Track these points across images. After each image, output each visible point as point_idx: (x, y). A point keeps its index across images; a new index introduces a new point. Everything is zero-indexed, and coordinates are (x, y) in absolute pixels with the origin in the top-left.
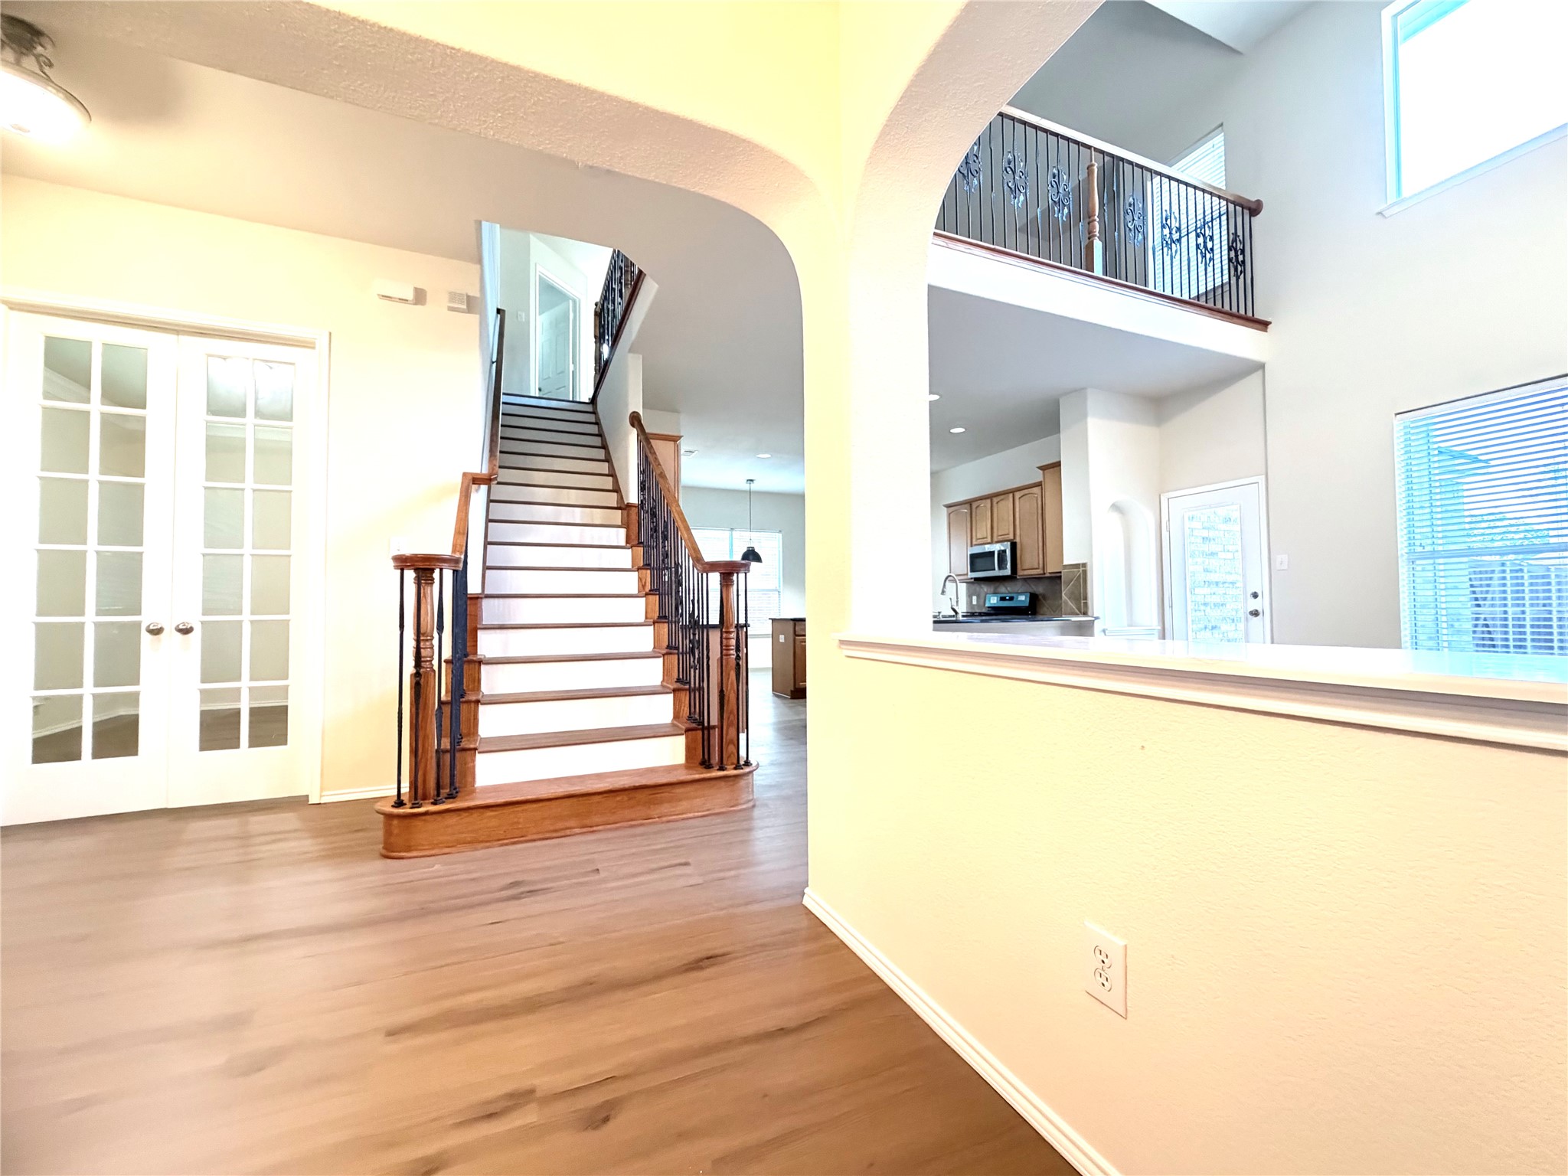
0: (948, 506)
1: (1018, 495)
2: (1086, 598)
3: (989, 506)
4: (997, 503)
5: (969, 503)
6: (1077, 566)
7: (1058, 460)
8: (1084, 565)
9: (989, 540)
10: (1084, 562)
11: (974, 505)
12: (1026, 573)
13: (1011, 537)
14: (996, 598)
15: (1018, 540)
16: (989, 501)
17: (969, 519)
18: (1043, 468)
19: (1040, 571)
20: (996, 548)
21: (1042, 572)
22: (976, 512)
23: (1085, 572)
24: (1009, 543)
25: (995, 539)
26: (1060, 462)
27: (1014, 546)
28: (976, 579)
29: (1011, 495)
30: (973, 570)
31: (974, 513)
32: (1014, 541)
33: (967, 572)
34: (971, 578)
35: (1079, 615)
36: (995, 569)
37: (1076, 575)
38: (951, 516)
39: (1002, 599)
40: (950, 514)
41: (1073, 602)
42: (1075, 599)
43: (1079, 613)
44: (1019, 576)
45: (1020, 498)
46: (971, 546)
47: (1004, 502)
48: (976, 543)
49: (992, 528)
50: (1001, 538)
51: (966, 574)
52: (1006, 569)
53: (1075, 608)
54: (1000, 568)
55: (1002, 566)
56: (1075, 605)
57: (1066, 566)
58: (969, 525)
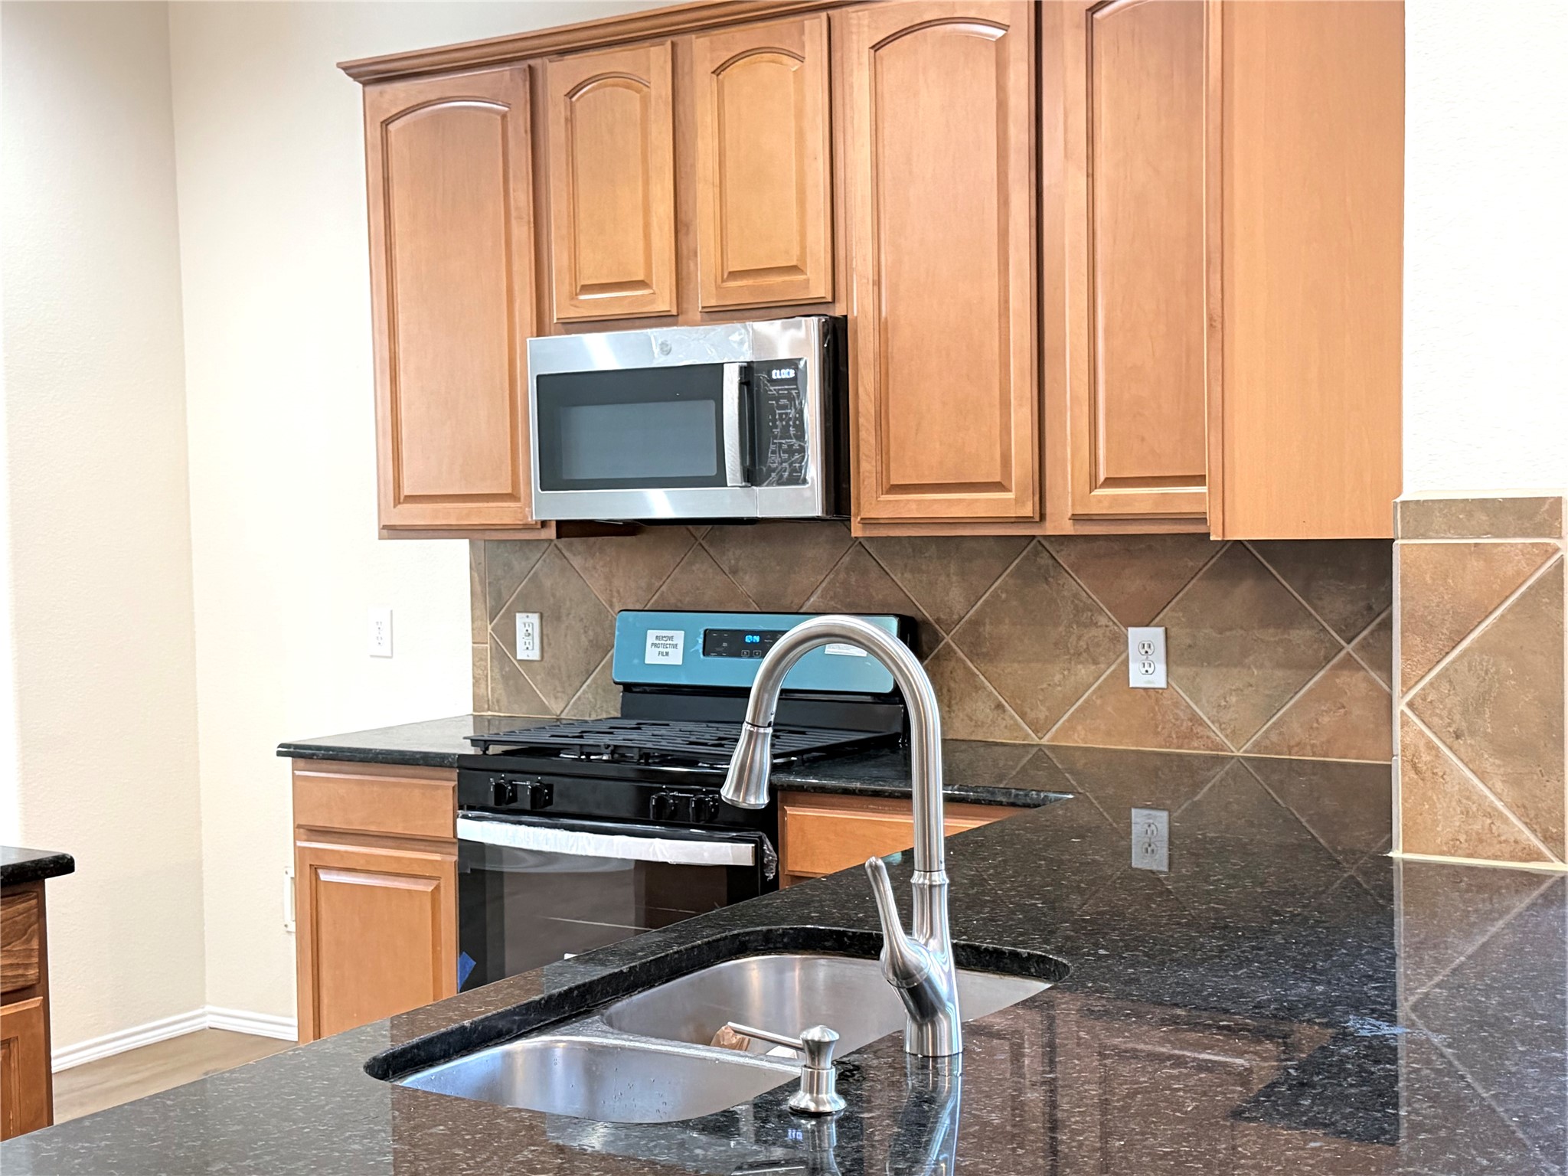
0: (373, 74)
1: (865, 29)
3: (660, 85)
9: (663, 299)
11: (558, 76)
12: (911, 506)
13: (820, 289)
14: (679, 637)
15: (858, 306)
16: (658, 55)
17: (520, 155)
19: (1012, 502)
20: (732, 347)
22: (570, 121)
24: (812, 321)
27: (837, 341)
28: (566, 529)
29: (813, 35)
30: (553, 477)
31: (554, 131)
32: (838, 311)
33: (515, 483)
34: (544, 524)
35: (1539, 857)
36: (720, 480)
37: (1520, 578)
38: (392, 138)
39: (715, 643)
40: (386, 123)
41: (1489, 763)
42: (1504, 751)
43: (1536, 843)
44: (867, 522)
45: (876, 47)
46: (540, 332)
47: (765, 68)
48: (573, 313)
49: (680, 226)
50: (740, 292)
51: (513, 497)
52: (796, 478)
53: (1499, 805)
54: (752, 476)
55: (773, 460)
56: (1499, 786)
57: (1422, 514)
58: (521, 196)
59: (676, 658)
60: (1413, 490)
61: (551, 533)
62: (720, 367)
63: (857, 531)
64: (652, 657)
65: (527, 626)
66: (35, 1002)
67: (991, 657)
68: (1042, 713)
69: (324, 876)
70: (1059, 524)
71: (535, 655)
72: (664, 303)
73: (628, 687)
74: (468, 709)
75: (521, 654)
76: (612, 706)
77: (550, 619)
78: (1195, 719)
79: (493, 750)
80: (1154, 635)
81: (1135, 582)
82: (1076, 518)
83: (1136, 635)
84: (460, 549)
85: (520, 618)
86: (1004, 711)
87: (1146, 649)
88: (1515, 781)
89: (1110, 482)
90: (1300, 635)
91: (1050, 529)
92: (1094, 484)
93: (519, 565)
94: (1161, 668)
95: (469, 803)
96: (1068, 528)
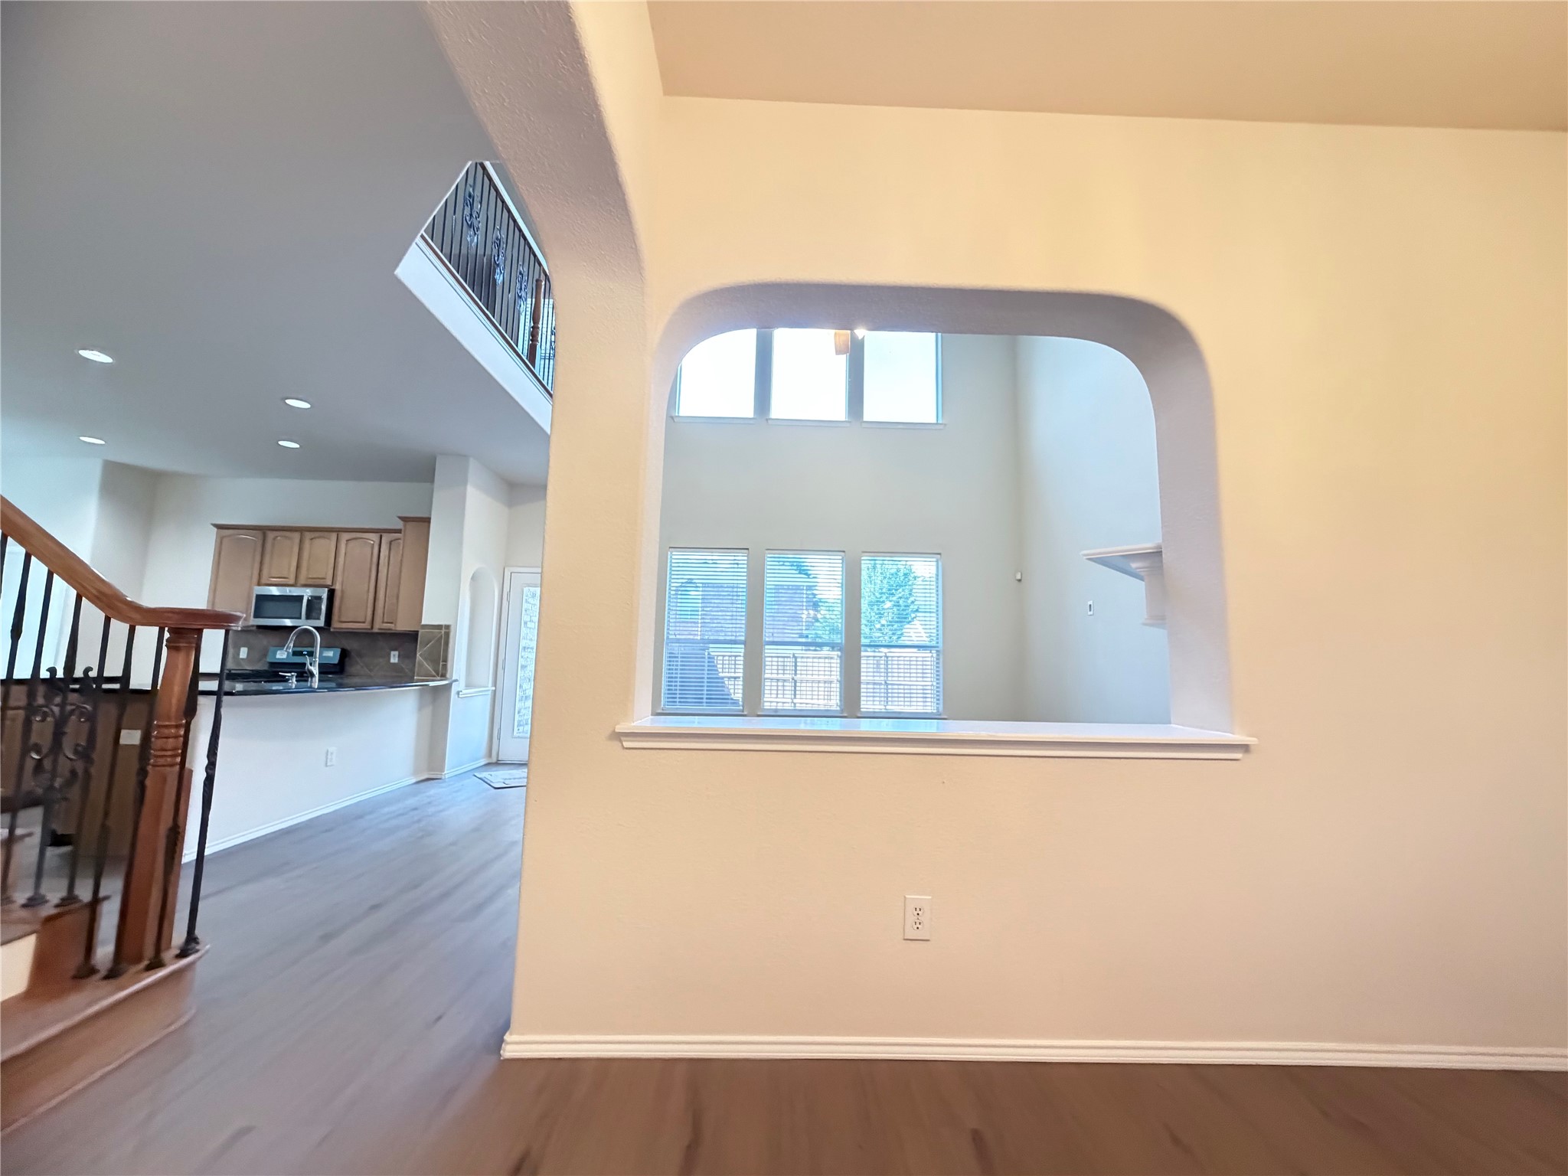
0: (219, 527)
1: (345, 536)
2: (445, 660)
3: (297, 541)
4: (312, 539)
5: (263, 530)
6: (439, 627)
7: (425, 515)
8: (448, 627)
9: (292, 581)
10: (447, 623)
11: (271, 535)
12: (344, 625)
13: (329, 583)
14: (284, 652)
15: (337, 587)
16: (296, 536)
17: (259, 549)
18: (405, 519)
19: (367, 625)
21: (369, 627)
23: (447, 635)
24: (326, 589)
25: (302, 580)
26: (430, 517)
27: (332, 593)
28: (259, 627)
29: (334, 536)
30: (256, 616)
31: (269, 545)
32: (332, 587)
33: (248, 617)
34: (253, 626)
35: (434, 676)
36: (300, 618)
37: (436, 636)
38: (223, 541)
40: (222, 537)
41: (430, 663)
42: (432, 661)
44: (335, 628)
45: (348, 541)
46: (258, 585)
47: (322, 541)
48: (267, 582)
49: (298, 567)
52: (319, 619)
53: (431, 669)
54: (308, 617)
55: (314, 614)
56: (431, 666)
57: (424, 627)
58: (258, 558)
59: (285, 656)
60: (423, 623)
61: (254, 628)
62: (303, 596)
63: (332, 630)
64: (278, 656)
65: (244, 651)
71: (245, 657)
73: (270, 663)
75: (241, 657)
77: (251, 648)
78: (402, 668)
80: (396, 653)
81: (392, 642)
82: (381, 629)
83: (393, 653)
85: (242, 649)
86: (363, 667)
87: (394, 655)
88: (433, 666)
91: (375, 631)
92: (383, 622)
93: (243, 636)
94: (397, 659)
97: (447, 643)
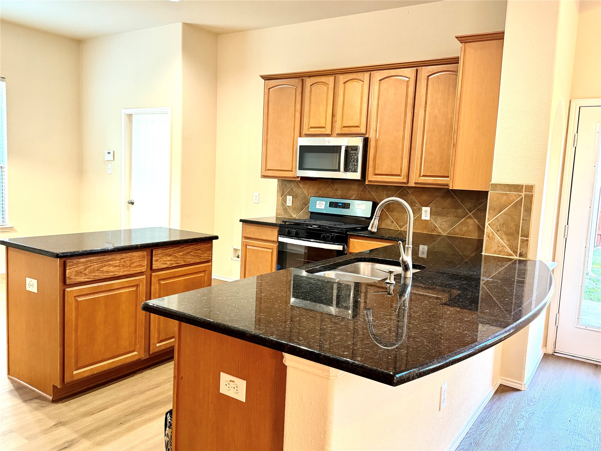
0: (266, 78)
1: (378, 76)
2: (526, 235)
3: (331, 85)
4: (345, 82)
5: (301, 77)
6: (517, 188)
7: (496, 28)
8: (530, 188)
10: (529, 183)
11: (308, 82)
12: (379, 178)
13: (363, 131)
14: (324, 203)
15: (371, 135)
16: (332, 78)
17: (299, 98)
18: (464, 40)
19: (401, 179)
20: (344, 142)
21: (405, 181)
22: (311, 91)
23: (530, 199)
24: (361, 138)
25: (338, 130)
26: (503, 33)
28: (304, 179)
29: (366, 76)
30: (301, 167)
31: (307, 93)
32: (367, 136)
33: (292, 168)
34: (298, 177)
35: (512, 255)
36: (339, 170)
37: (514, 200)
38: (270, 92)
39: (332, 205)
40: (269, 89)
41: (504, 237)
42: (507, 234)
43: (512, 252)
44: (369, 181)
45: (380, 80)
46: (300, 136)
47: (355, 84)
48: (308, 133)
49: (333, 116)
50: (346, 131)
51: (291, 171)
52: (355, 171)
53: (505, 245)
54: (346, 170)
55: (351, 167)
56: (505, 241)
57: (495, 186)
58: (298, 107)
59: (323, 207)
60: (493, 181)
61: (299, 179)
62: (341, 146)
63: (367, 183)
64: (318, 207)
65: (289, 199)
66: (210, 264)
67: (392, 211)
68: (402, 224)
69: (248, 247)
70: (412, 184)
71: (291, 205)
72: (328, 132)
73: (312, 213)
74: (275, 215)
75: (288, 204)
76: (307, 217)
77: (295, 197)
78: (435, 227)
79: (287, 223)
80: (428, 209)
81: (425, 197)
82: (415, 183)
83: (424, 209)
84: (276, 181)
85: (288, 197)
86: (394, 223)
87: (426, 212)
88: (508, 240)
89: (424, 176)
90: (460, 211)
91: (409, 185)
92: (420, 176)
93: (288, 185)
94: (429, 216)
95: (281, 234)
96: (413, 185)
97: (529, 210)
